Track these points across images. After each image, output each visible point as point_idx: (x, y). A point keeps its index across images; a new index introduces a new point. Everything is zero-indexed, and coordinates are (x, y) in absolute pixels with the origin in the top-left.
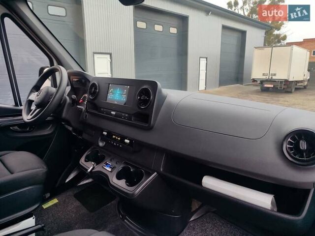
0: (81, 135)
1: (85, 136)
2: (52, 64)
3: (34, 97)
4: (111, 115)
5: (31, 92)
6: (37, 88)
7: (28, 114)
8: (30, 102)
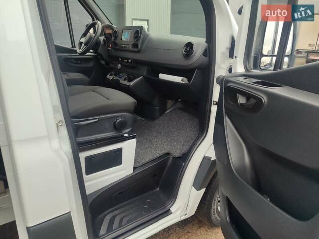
0: (109, 66)
1: (111, 65)
2: (93, 20)
3: (83, 40)
4: (122, 47)
5: (82, 37)
6: (84, 35)
7: (80, 49)
8: (81, 43)
